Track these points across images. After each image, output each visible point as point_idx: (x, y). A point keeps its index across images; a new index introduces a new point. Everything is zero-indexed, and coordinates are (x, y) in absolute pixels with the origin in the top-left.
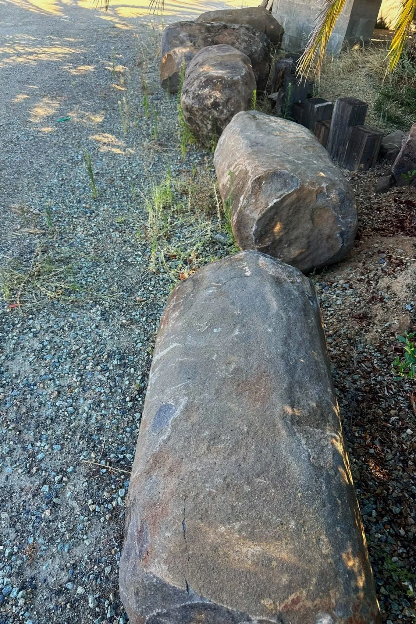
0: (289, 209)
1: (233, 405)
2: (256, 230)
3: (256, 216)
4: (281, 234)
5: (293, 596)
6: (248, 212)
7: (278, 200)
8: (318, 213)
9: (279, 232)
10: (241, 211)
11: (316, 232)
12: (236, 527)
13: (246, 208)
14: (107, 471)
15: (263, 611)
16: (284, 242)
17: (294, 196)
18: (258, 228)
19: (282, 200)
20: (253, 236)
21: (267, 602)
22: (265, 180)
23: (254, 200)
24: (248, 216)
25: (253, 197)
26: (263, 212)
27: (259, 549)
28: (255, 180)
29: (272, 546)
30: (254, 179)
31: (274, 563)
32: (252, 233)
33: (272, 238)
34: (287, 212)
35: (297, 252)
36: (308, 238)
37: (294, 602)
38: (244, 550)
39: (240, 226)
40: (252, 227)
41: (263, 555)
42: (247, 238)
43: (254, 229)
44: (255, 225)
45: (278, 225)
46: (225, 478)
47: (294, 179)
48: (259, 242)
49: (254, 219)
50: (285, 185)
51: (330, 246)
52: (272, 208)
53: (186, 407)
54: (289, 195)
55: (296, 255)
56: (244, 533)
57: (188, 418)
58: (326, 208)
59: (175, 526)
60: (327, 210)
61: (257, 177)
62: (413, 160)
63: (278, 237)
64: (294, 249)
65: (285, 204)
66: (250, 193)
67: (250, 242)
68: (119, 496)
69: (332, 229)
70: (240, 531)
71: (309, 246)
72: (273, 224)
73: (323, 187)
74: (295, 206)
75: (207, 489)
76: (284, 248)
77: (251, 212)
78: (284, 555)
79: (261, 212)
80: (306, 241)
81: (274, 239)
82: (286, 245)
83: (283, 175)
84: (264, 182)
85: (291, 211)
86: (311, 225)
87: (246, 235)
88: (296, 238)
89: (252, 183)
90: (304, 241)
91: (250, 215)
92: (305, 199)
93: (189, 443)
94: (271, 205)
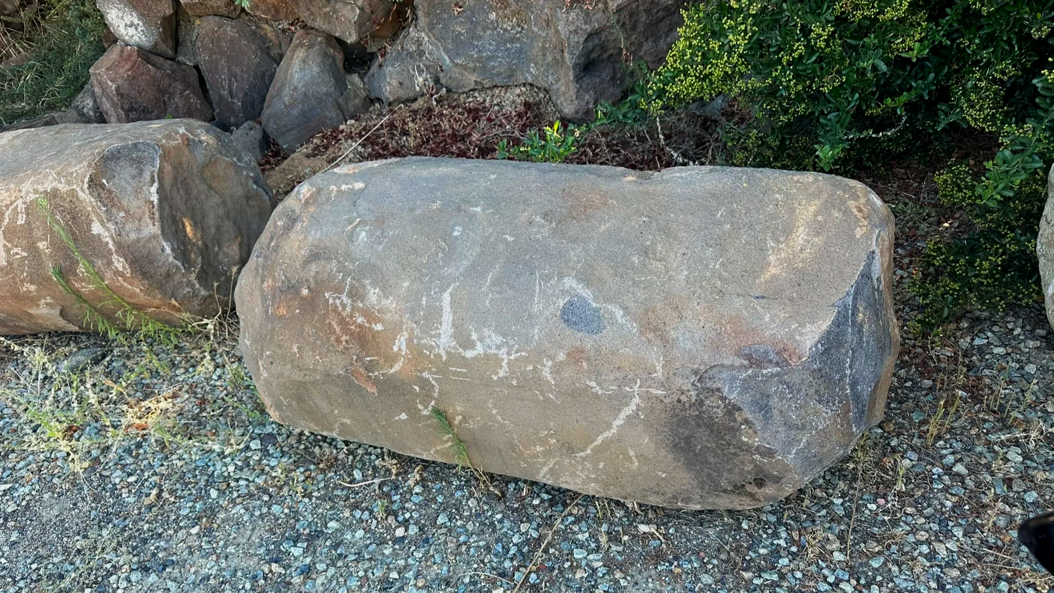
0: (178, 191)
1: (603, 227)
2: (173, 250)
3: (152, 228)
4: (199, 236)
5: (855, 211)
6: (133, 236)
7: (156, 185)
8: (209, 174)
9: (195, 235)
10: (120, 246)
11: (229, 201)
12: (772, 244)
13: (124, 233)
14: (536, 572)
15: (867, 236)
16: (210, 245)
17: (168, 167)
18: (172, 245)
19: (160, 182)
20: (177, 262)
21: (859, 232)
22: (103, 177)
23: (122, 214)
24: (138, 240)
25: (114, 211)
26: (157, 216)
27: (801, 229)
28: (90, 186)
29: (800, 216)
30: (86, 186)
31: (820, 218)
32: (171, 259)
33: (195, 249)
34: (179, 197)
35: (236, 248)
36: (228, 217)
37: (860, 210)
38: (801, 242)
39: (141, 267)
40: (163, 250)
41: (808, 225)
42: (168, 275)
43: (168, 250)
44: (164, 244)
45: (187, 224)
46: (707, 245)
47: (141, 147)
48: (190, 267)
49: (154, 237)
50: (139, 163)
51: (257, 210)
52: (160, 200)
53: (579, 280)
54: (161, 171)
55: (238, 252)
56: (782, 239)
57: (602, 281)
58: (213, 159)
59: (759, 308)
60: (216, 161)
61: (86, 180)
62: (144, 111)
63: (200, 243)
64: (229, 246)
65: (167, 186)
66: (104, 209)
67: (177, 278)
68: (585, 558)
69: (242, 184)
70: (778, 242)
71: (239, 229)
72: (181, 227)
73: (184, 134)
74: (179, 180)
75: (717, 267)
76: (217, 254)
77: (139, 230)
78: (812, 209)
79: (153, 218)
80: (232, 224)
81: (198, 248)
82: (216, 249)
83: (119, 152)
84: (104, 181)
85: (182, 192)
86: (218, 196)
87: (163, 270)
88: (218, 229)
89: (90, 194)
90: (228, 225)
91: (141, 236)
92: (180, 164)
93: (641, 282)
94: (155, 198)
